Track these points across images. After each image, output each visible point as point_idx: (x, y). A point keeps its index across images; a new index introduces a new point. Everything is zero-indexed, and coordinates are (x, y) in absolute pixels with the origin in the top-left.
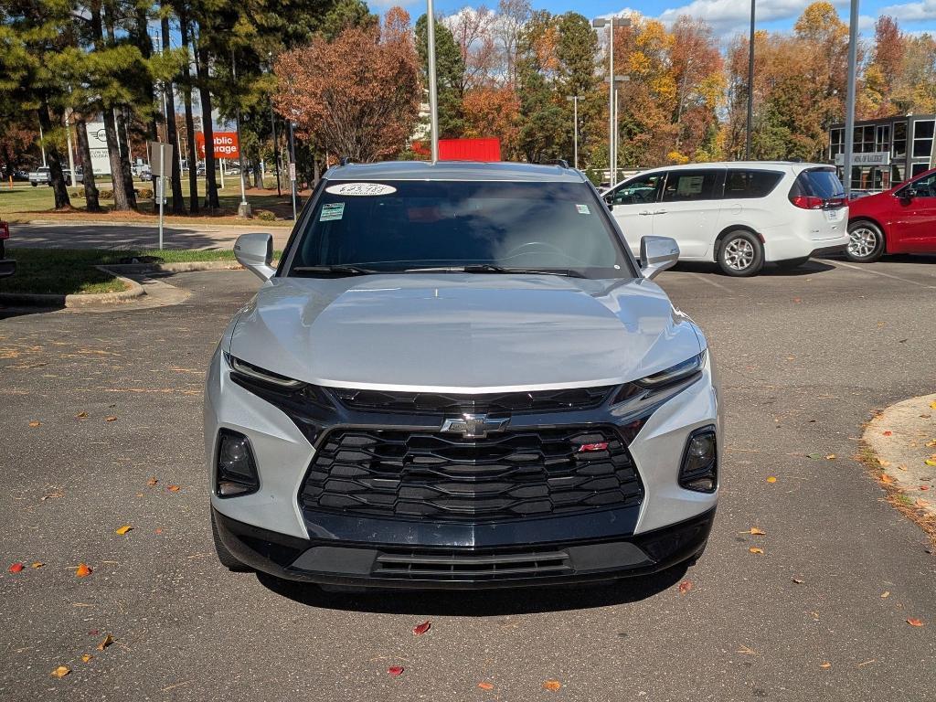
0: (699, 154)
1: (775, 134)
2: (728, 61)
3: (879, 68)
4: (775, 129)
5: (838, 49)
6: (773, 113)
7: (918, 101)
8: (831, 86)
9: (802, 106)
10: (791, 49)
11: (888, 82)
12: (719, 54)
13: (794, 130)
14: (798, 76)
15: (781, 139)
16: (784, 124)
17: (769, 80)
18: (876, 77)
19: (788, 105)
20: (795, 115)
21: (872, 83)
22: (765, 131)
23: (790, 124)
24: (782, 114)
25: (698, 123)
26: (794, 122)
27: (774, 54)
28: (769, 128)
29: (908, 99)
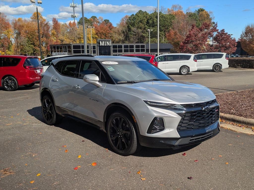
0: (7, 52)
1: (30, 47)
2: (13, 26)
3: (54, 30)
4: (29, 45)
5: (43, 25)
6: (28, 41)
7: (65, 40)
8: (43, 35)
9: (36, 39)
10: (31, 24)
11: (57, 35)
12: (9, 23)
13: (35, 46)
14: (34, 31)
15: (31, 48)
16: (31, 44)
17: (26, 32)
18: (54, 33)
19: (32, 39)
20: (34, 42)
21: (53, 34)
22: (26, 46)
23: (33, 44)
24: (31, 41)
25: (5, 42)
26: (34, 43)
27: (26, 25)
28: (28, 45)
29: (63, 39)
